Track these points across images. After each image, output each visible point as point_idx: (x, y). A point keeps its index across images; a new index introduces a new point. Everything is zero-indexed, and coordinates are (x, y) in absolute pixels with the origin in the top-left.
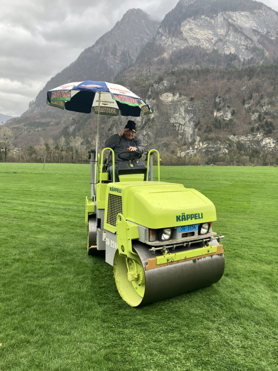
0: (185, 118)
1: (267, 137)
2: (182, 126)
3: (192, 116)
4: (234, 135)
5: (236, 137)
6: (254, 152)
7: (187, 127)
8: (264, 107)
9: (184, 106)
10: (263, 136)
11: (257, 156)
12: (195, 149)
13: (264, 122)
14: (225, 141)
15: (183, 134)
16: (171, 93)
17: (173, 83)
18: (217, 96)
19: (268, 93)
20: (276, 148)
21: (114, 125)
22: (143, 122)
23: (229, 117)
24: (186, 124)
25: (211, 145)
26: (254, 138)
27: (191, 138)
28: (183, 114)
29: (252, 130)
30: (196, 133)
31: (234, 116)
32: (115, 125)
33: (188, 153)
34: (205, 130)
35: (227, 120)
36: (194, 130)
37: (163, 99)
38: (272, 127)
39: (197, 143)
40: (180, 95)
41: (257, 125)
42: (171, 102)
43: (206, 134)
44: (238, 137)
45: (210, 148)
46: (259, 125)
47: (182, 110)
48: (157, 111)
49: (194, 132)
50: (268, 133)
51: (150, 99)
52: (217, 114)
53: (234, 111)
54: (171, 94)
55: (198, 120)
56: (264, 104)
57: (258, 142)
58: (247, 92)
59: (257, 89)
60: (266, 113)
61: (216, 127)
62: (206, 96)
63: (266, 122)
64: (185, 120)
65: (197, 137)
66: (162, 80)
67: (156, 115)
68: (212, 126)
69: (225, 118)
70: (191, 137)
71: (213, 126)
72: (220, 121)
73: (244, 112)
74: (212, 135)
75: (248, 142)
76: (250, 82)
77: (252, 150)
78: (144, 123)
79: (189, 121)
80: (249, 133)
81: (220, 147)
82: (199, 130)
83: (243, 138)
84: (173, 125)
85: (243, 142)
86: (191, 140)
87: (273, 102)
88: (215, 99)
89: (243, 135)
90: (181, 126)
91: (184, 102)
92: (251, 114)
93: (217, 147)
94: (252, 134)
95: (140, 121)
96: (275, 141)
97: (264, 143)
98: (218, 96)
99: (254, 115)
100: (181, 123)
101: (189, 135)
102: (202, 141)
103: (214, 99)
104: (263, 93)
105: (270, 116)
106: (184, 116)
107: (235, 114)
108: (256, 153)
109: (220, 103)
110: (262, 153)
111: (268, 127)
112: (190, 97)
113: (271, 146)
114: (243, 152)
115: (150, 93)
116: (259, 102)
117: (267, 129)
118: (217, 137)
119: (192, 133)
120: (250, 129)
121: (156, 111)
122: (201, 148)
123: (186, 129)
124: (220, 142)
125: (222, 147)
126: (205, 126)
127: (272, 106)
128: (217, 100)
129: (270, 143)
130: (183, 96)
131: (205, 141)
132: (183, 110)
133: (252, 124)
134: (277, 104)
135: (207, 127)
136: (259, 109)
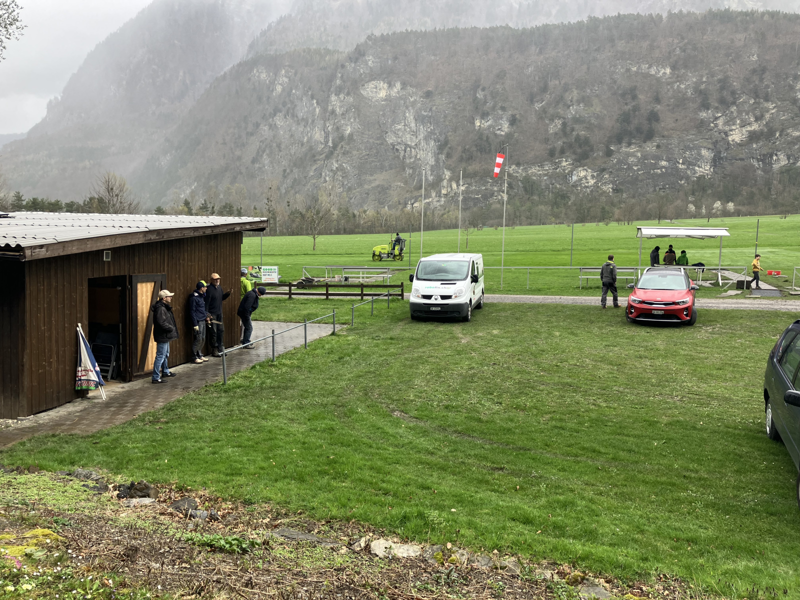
0: (418, 133)
1: (580, 167)
2: (411, 150)
3: (432, 128)
4: (518, 164)
5: (521, 168)
6: (557, 197)
7: (422, 152)
8: (571, 107)
9: (413, 108)
10: (573, 164)
11: (565, 205)
12: (442, 195)
13: (574, 137)
14: (501, 178)
15: (415, 167)
16: (383, 80)
17: (388, 59)
18: (478, 86)
19: (578, 81)
20: (598, 187)
21: (264, 151)
22: (327, 142)
23: (506, 130)
24: (419, 144)
25: (474, 188)
26: (557, 169)
27: (431, 174)
28: (413, 125)
29: (552, 154)
30: (441, 164)
31: (515, 128)
32: (268, 151)
33: (429, 204)
34: (462, 156)
35: (501, 135)
36: (436, 156)
37: (368, 93)
38: (589, 146)
39: (445, 183)
40: (404, 85)
41: (560, 143)
42: (385, 100)
43: (464, 165)
44: (525, 168)
45: (472, 192)
46: (564, 143)
47: (410, 116)
48: (357, 120)
49: (437, 160)
50: (581, 160)
51: (339, 95)
52: (481, 122)
53: (513, 116)
54: (384, 83)
55: (443, 136)
56: (571, 101)
57: (565, 177)
58: (537, 78)
59: (556, 71)
60: (576, 120)
61: (481, 150)
62: (455, 86)
63: (578, 138)
64: (417, 137)
65: (445, 170)
66: (364, 55)
67: (356, 127)
68: (474, 149)
69: (498, 132)
70: (432, 171)
72: (488, 138)
73: (533, 119)
74: (475, 166)
75: (545, 178)
76: (542, 57)
77: (553, 193)
78: (330, 144)
79: (426, 139)
80: (547, 160)
81: (491, 191)
82: (449, 156)
83: (534, 170)
84: (392, 147)
85: (534, 178)
86: (432, 177)
87: (588, 97)
88: (475, 93)
89: (534, 164)
90: (409, 149)
91: (412, 100)
92: (547, 122)
93: (486, 189)
94: (551, 161)
95: (322, 141)
96: (595, 174)
97: (575, 178)
98: (481, 87)
99: (554, 124)
100: (409, 143)
101: (428, 167)
102: (455, 178)
103: (472, 92)
104: (567, 80)
105: (585, 125)
106: (414, 129)
107: (517, 122)
108: (562, 199)
109: (485, 102)
110: (573, 198)
111: (580, 146)
112: (425, 90)
113: (588, 183)
114: (536, 198)
115: (338, 82)
116: (562, 97)
117: (579, 151)
118: (484, 169)
119: (433, 163)
120: (548, 152)
121: (355, 119)
122: (455, 194)
123: (421, 155)
124: (491, 181)
125: (496, 189)
126: (460, 148)
127: (586, 105)
128: (480, 95)
129: (585, 177)
130: (409, 88)
131: (461, 179)
132: (412, 117)
133: (550, 142)
134: (595, 101)
135: (464, 151)
136: (562, 112)
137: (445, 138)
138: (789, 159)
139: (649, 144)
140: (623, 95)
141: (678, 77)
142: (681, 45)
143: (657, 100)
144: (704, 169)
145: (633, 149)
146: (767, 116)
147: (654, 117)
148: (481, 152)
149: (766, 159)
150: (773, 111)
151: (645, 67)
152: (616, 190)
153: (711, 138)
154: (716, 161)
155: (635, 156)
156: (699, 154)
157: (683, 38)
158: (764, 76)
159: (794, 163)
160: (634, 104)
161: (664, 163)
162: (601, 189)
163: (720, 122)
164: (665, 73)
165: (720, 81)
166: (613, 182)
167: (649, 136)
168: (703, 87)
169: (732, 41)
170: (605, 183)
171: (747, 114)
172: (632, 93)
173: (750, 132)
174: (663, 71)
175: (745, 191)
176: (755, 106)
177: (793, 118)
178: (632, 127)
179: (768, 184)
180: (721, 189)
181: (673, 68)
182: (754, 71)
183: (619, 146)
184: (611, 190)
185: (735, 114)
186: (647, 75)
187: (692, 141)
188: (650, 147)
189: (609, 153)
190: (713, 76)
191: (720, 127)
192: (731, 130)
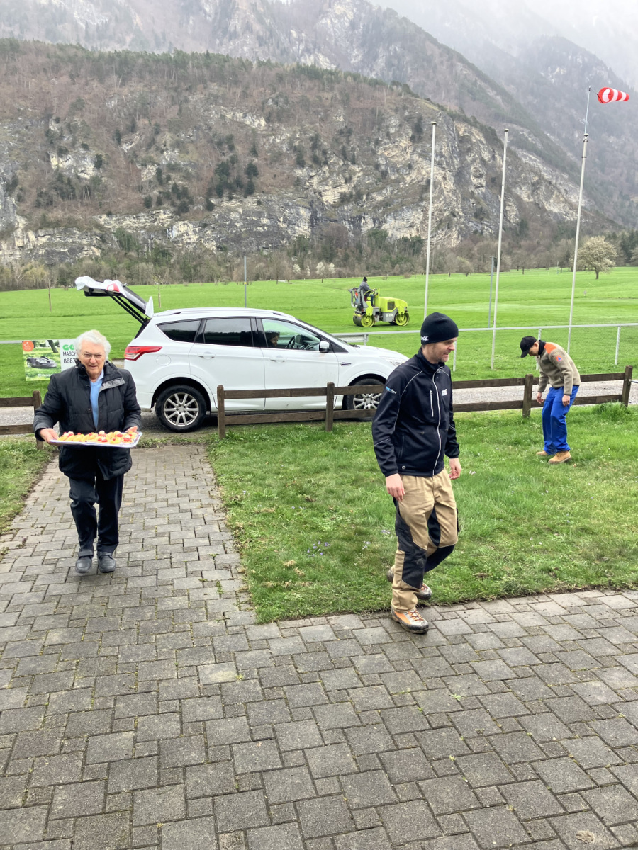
1: (180, 220)
4: (109, 214)
5: (114, 219)
6: (158, 254)
8: (165, 153)
10: (172, 217)
11: (167, 262)
12: (16, 248)
13: (170, 187)
14: (90, 230)
18: (50, 116)
19: (170, 122)
20: (201, 244)
23: (92, 173)
25: (58, 239)
26: (154, 222)
29: (147, 203)
30: (11, 210)
31: (101, 170)
34: (37, 201)
35: (86, 179)
38: (188, 198)
39: (19, 233)
41: (156, 192)
43: (41, 212)
44: (118, 220)
45: (56, 245)
46: (160, 193)
49: (5, 204)
50: (181, 212)
52: (58, 161)
53: (99, 157)
55: (10, 173)
56: (165, 145)
57: (164, 232)
58: (122, 114)
59: (144, 108)
60: (172, 168)
61: (64, 195)
62: (20, 113)
63: (175, 187)
65: (18, 217)
68: (53, 193)
69: (82, 175)
71: (55, 193)
72: (69, 180)
73: (122, 162)
74: (56, 214)
75: (142, 232)
76: (126, 90)
77: (152, 249)
80: (142, 211)
81: (80, 244)
82: (20, 199)
83: (129, 223)
85: (130, 231)
87: (183, 143)
88: (47, 124)
89: (128, 215)
92: (139, 167)
93: (73, 242)
94: (148, 212)
96: (197, 229)
97: (175, 233)
99: (147, 171)
102: (33, 227)
103: (43, 122)
104: (158, 120)
105: (181, 174)
107: (104, 165)
108: (163, 256)
109: (62, 137)
110: (175, 256)
111: (179, 198)
113: (190, 239)
114: (133, 254)
116: (154, 139)
117: (178, 202)
118: (69, 219)
120: (143, 202)
122: (34, 246)
124: (78, 232)
125: (85, 242)
126: (34, 190)
127: (181, 152)
128: (54, 127)
129: (187, 233)
131: (41, 228)
133: (144, 191)
134: (191, 148)
135: (40, 194)
136: (155, 158)
137: (13, 177)
138: (374, 222)
139: (249, 199)
140: (220, 144)
141: (272, 130)
142: (273, 96)
143: (254, 152)
144: (303, 229)
145: (234, 204)
146: (355, 179)
147: (252, 170)
148: (63, 198)
149: (356, 221)
150: (360, 174)
151: (240, 115)
152: (220, 248)
153: (307, 197)
154: (313, 221)
155: (237, 212)
156: (298, 213)
157: (275, 90)
158: (350, 139)
159: (379, 227)
160: (231, 154)
161: (265, 221)
162: (204, 247)
163: (315, 181)
164: (259, 124)
165: (312, 139)
166: (216, 239)
167: (250, 191)
168: (297, 143)
169: (320, 98)
170: (208, 239)
171: (338, 175)
172: (229, 142)
173: (341, 194)
174: (257, 122)
175: (340, 253)
176: (344, 168)
177: (376, 183)
178: (231, 180)
179: (359, 247)
180: (319, 250)
181: (268, 120)
182: (341, 132)
183: (220, 200)
184: (215, 248)
185: (327, 175)
186: (242, 125)
187: (290, 199)
188: (251, 203)
189: (210, 207)
190: (305, 134)
191: (315, 187)
192: (324, 191)
